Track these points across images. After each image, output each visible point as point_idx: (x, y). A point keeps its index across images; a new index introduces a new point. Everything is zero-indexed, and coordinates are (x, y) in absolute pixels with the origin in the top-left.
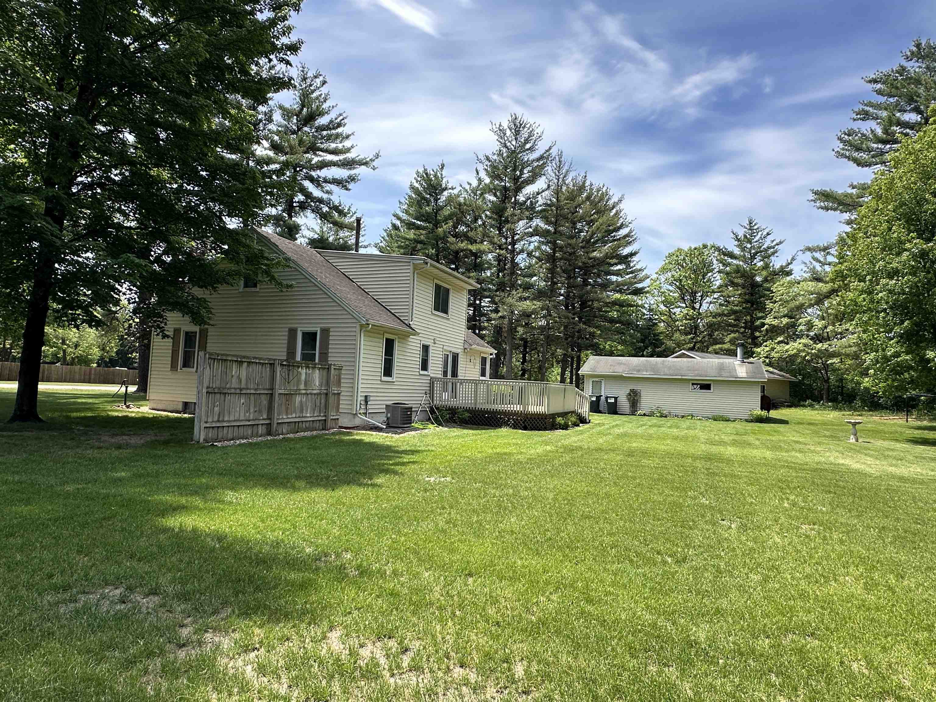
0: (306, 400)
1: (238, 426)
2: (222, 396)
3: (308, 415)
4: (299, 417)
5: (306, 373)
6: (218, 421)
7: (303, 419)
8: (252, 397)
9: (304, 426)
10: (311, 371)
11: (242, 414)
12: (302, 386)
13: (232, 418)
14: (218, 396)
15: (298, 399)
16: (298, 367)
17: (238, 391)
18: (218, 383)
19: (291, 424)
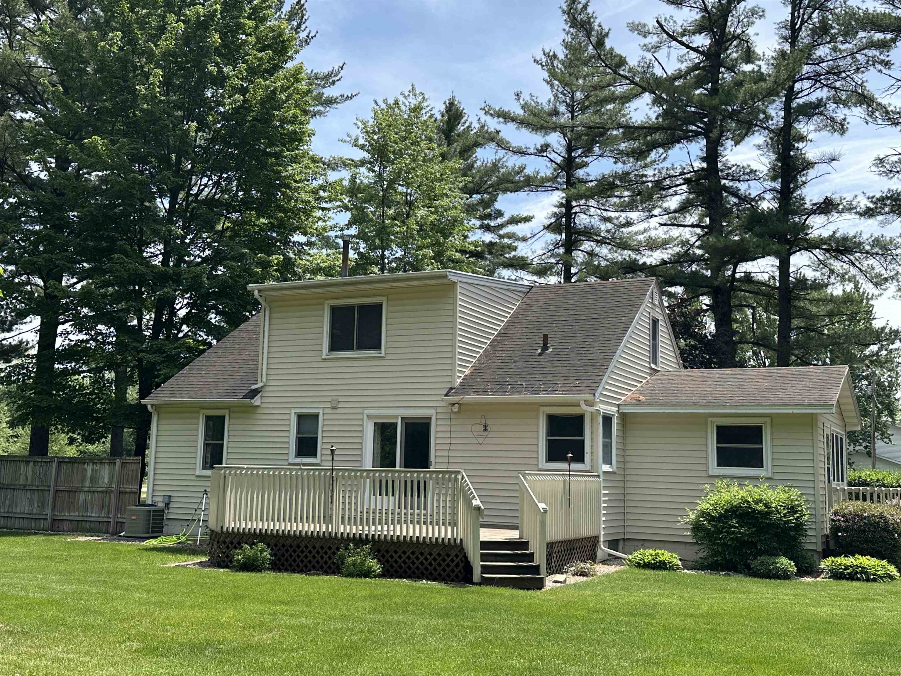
0: (92, 498)
1: (23, 518)
2: (12, 491)
3: (94, 515)
4: (83, 516)
5: (93, 470)
6: (8, 512)
7: (85, 519)
8: (36, 493)
9: (88, 526)
10: (98, 467)
11: (27, 508)
12: (87, 484)
13: (18, 511)
14: (9, 490)
15: (82, 497)
16: (84, 463)
17: (22, 487)
18: (10, 481)
19: (74, 522)
